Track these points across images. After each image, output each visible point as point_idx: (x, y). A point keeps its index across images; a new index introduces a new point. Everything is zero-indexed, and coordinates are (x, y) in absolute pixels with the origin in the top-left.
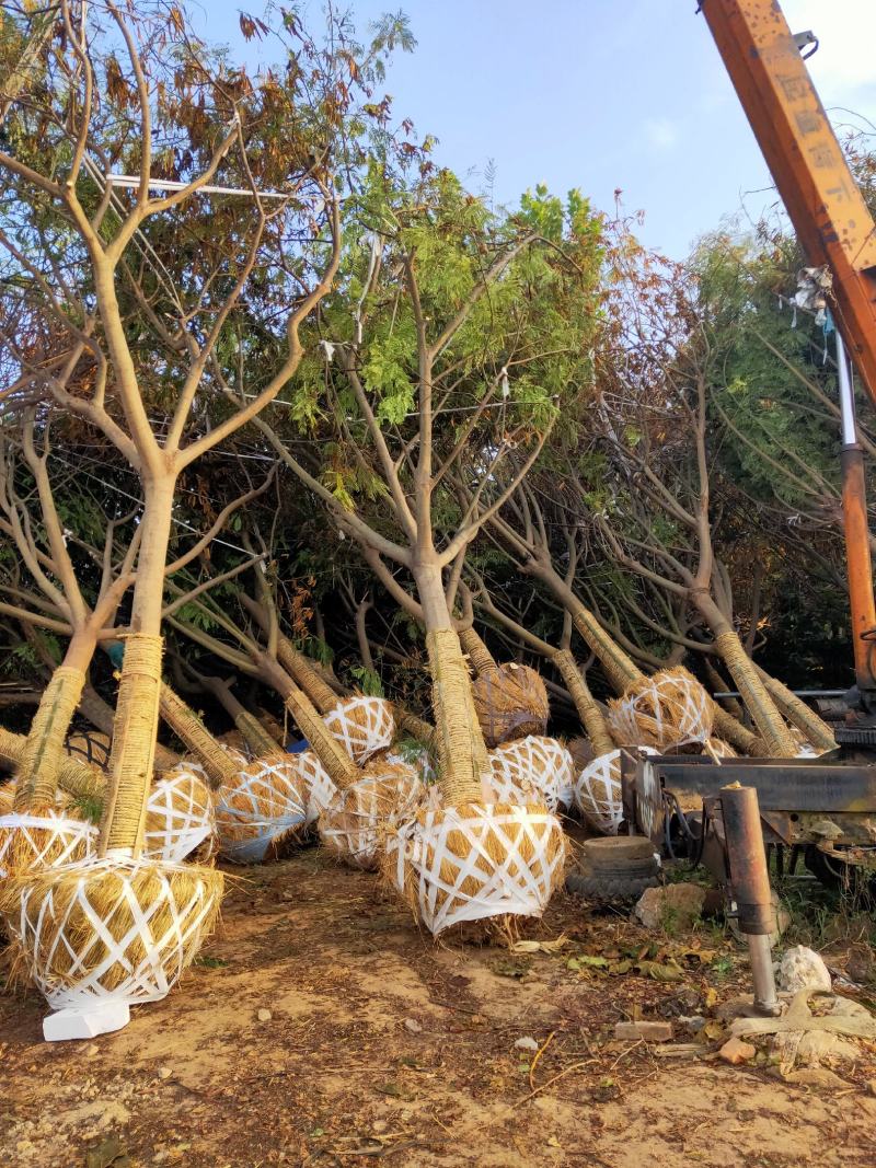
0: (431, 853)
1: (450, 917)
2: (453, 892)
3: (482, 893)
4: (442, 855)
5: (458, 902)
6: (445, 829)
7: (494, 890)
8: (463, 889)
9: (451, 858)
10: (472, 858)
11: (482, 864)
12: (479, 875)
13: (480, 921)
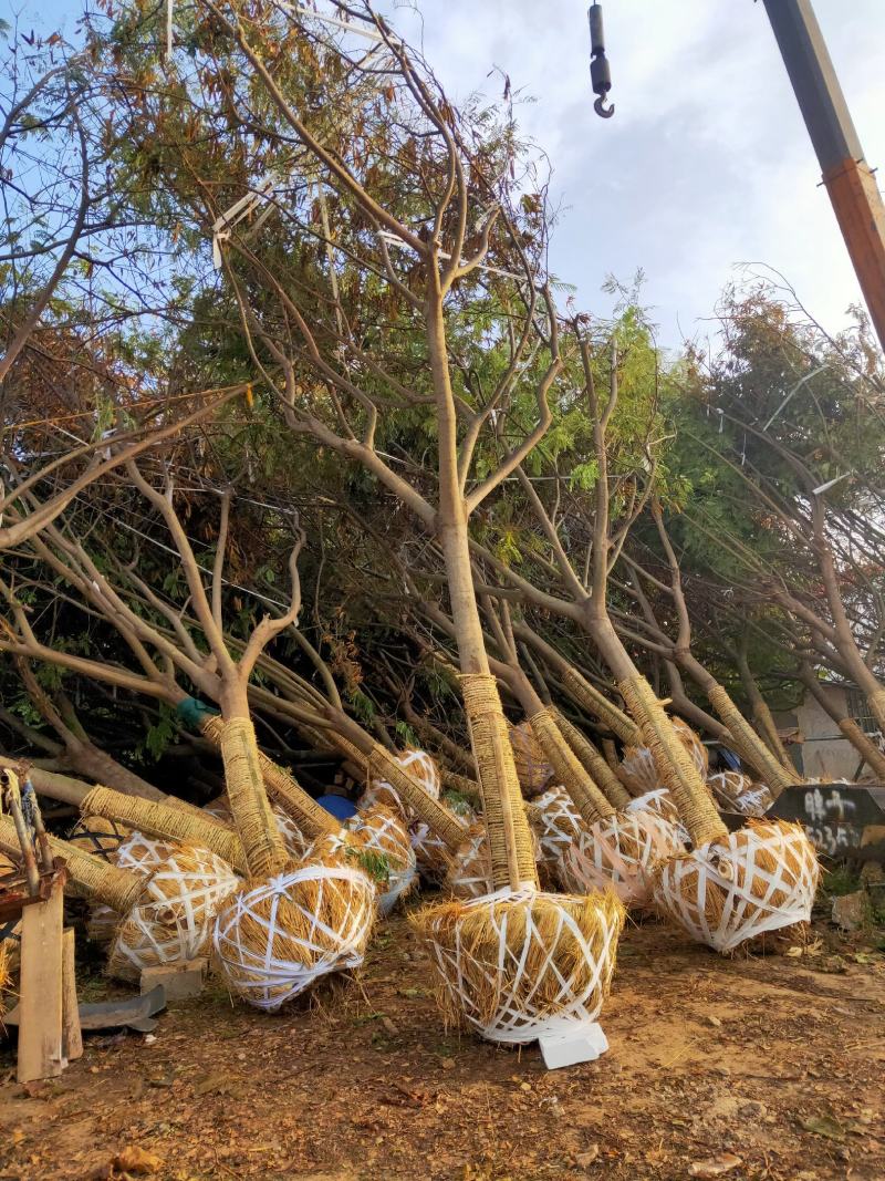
0: (741, 872)
1: (755, 928)
2: (762, 905)
3: (785, 904)
4: (752, 871)
5: (765, 914)
6: (751, 849)
7: (795, 900)
8: (771, 902)
9: (762, 874)
10: (779, 872)
11: (787, 878)
12: (784, 887)
13: (782, 929)
